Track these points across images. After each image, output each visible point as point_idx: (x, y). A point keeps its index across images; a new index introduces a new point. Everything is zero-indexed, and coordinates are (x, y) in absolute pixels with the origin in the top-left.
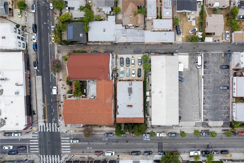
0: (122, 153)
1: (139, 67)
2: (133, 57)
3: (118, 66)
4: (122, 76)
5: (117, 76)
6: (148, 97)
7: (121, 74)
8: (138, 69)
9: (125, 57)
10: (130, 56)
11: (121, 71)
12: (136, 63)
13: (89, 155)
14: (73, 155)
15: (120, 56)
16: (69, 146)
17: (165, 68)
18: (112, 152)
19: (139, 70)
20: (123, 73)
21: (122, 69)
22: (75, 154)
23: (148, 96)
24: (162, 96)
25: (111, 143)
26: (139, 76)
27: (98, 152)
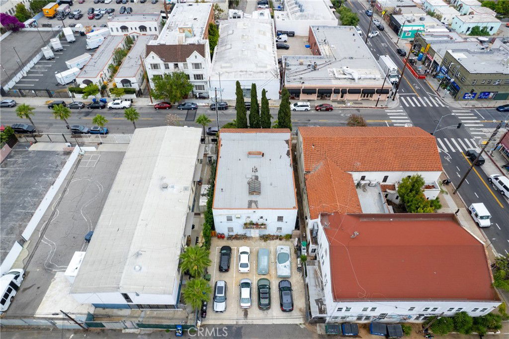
4: (282, 249)
5: (298, 249)
7: (288, 252)
8: (227, 271)
9: (275, 316)
13: (344, 106)
14: (378, 106)
16: (391, 117)
21: (284, 270)
22: (374, 108)
23: (203, 195)
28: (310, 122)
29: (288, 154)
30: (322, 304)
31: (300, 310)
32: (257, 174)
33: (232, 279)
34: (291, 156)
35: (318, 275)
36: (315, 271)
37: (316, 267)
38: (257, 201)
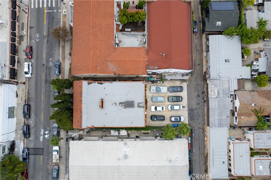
0: (28, 90)
1: (167, 117)
2: (183, 107)
3: (168, 83)
4: (153, 90)
5: (153, 82)
6: (117, 132)
7: (155, 87)
8: (164, 116)
9: (184, 94)
10: (185, 102)
11: (161, 87)
12: (173, 113)
13: (26, 37)
14: (27, 12)
15: (185, 85)
16: (41, 6)
17: (168, 164)
18: (30, 72)
19: (162, 118)
20: (158, 90)
21: (164, 89)
22: (28, 15)
23: (119, 133)
24: (119, 159)
25: (45, 72)
26: (153, 117)
27: (32, 50)
28: (45, 64)
29: (101, 84)
30: (184, 74)
31: (181, 83)
32: (118, 103)
33: (167, 115)
34: (103, 82)
35: (171, 74)
36: (168, 75)
37: (166, 74)
38: (138, 103)
